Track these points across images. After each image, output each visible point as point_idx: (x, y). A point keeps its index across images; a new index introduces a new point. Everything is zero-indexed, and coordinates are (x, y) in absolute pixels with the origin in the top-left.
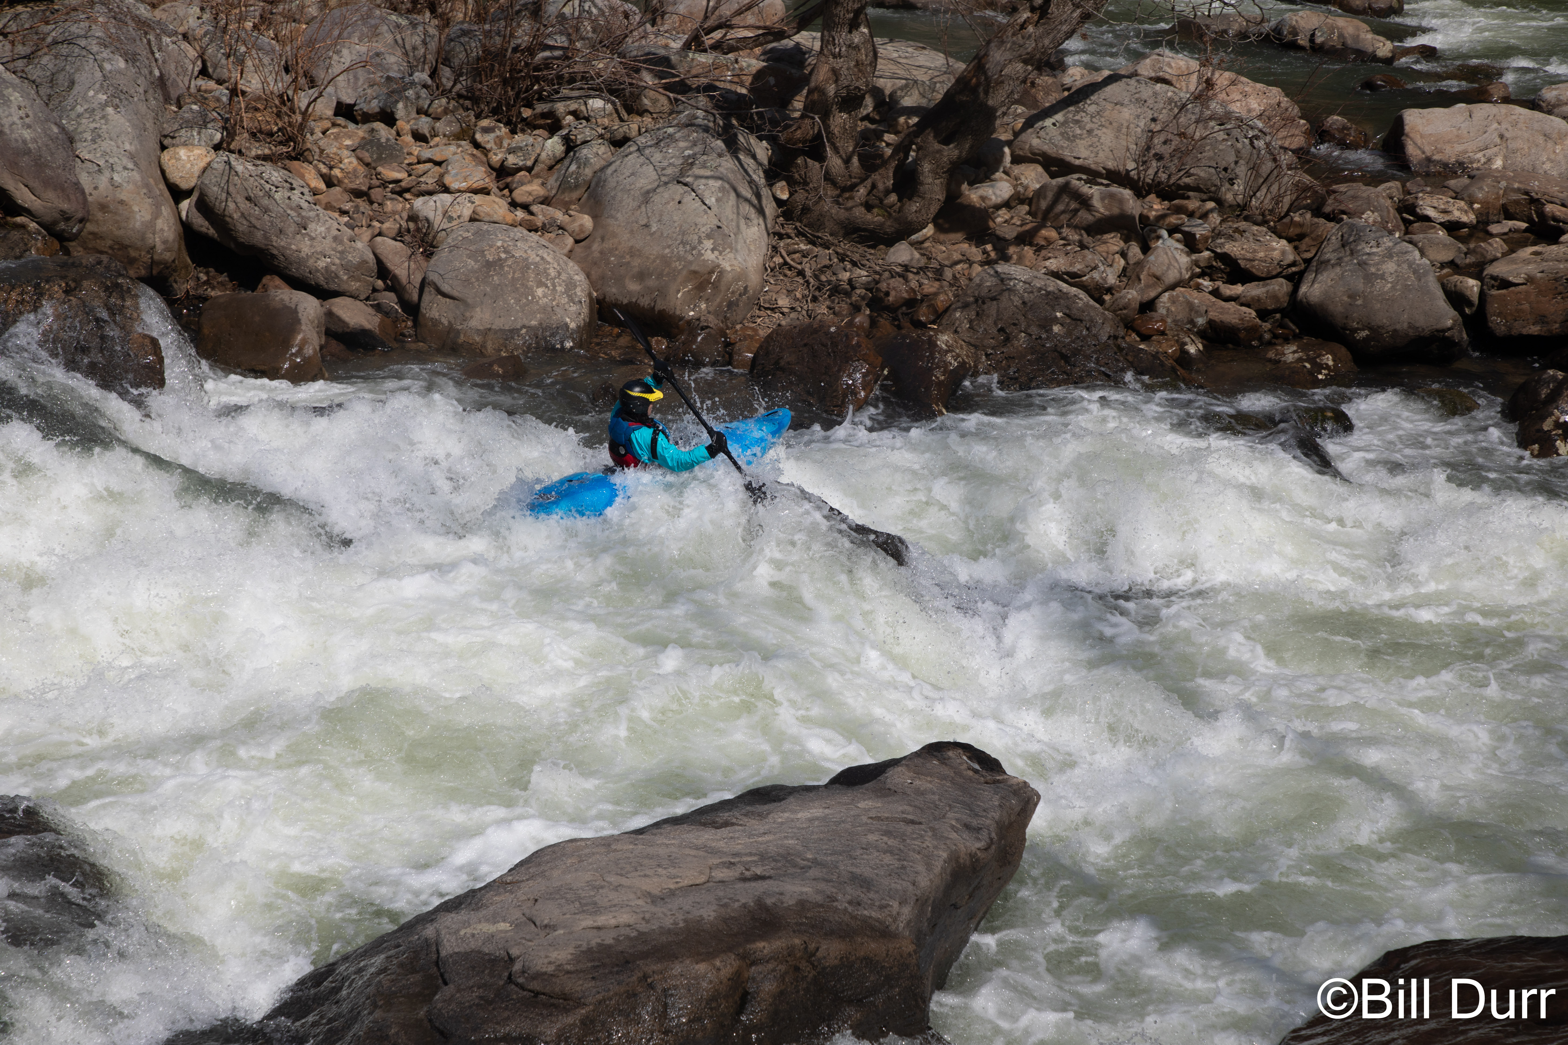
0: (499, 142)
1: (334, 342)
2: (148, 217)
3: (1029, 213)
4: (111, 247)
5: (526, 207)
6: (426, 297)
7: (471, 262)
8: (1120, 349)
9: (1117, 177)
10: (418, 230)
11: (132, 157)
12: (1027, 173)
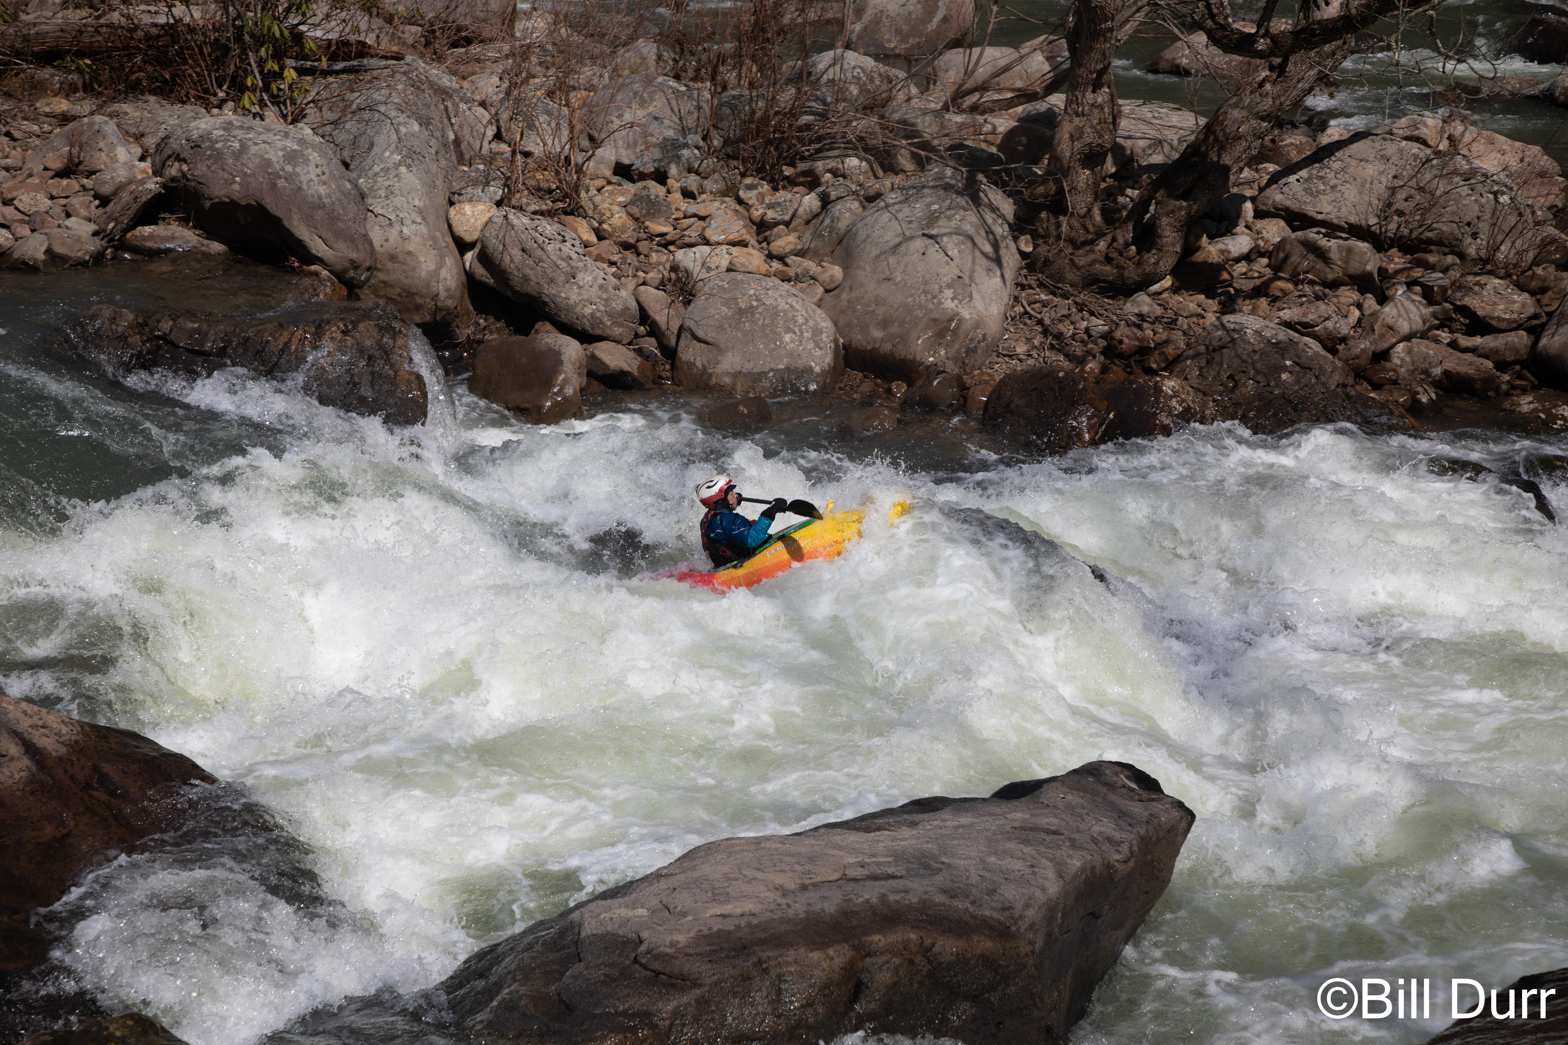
0: (761, 198)
1: (595, 383)
2: (432, 267)
3: (1268, 266)
4: (399, 295)
5: (781, 259)
6: (683, 343)
7: (724, 309)
8: (1348, 397)
9: (1357, 231)
10: (678, 279)
11: (420, 211)
12: (1268, 227)
